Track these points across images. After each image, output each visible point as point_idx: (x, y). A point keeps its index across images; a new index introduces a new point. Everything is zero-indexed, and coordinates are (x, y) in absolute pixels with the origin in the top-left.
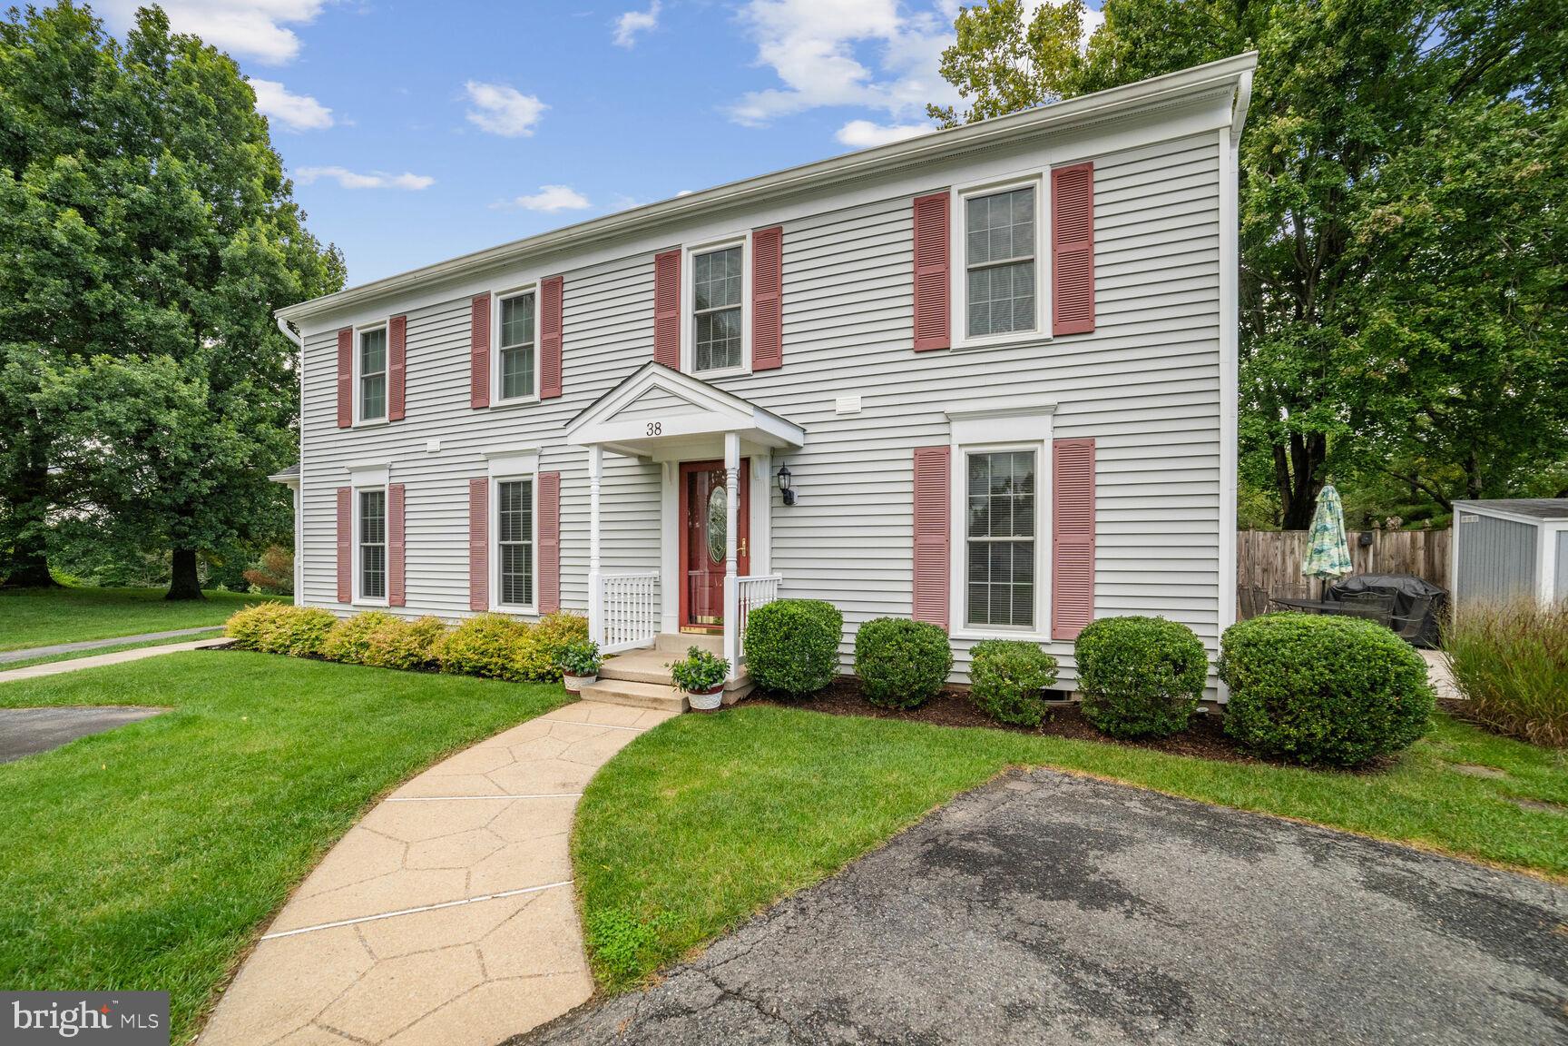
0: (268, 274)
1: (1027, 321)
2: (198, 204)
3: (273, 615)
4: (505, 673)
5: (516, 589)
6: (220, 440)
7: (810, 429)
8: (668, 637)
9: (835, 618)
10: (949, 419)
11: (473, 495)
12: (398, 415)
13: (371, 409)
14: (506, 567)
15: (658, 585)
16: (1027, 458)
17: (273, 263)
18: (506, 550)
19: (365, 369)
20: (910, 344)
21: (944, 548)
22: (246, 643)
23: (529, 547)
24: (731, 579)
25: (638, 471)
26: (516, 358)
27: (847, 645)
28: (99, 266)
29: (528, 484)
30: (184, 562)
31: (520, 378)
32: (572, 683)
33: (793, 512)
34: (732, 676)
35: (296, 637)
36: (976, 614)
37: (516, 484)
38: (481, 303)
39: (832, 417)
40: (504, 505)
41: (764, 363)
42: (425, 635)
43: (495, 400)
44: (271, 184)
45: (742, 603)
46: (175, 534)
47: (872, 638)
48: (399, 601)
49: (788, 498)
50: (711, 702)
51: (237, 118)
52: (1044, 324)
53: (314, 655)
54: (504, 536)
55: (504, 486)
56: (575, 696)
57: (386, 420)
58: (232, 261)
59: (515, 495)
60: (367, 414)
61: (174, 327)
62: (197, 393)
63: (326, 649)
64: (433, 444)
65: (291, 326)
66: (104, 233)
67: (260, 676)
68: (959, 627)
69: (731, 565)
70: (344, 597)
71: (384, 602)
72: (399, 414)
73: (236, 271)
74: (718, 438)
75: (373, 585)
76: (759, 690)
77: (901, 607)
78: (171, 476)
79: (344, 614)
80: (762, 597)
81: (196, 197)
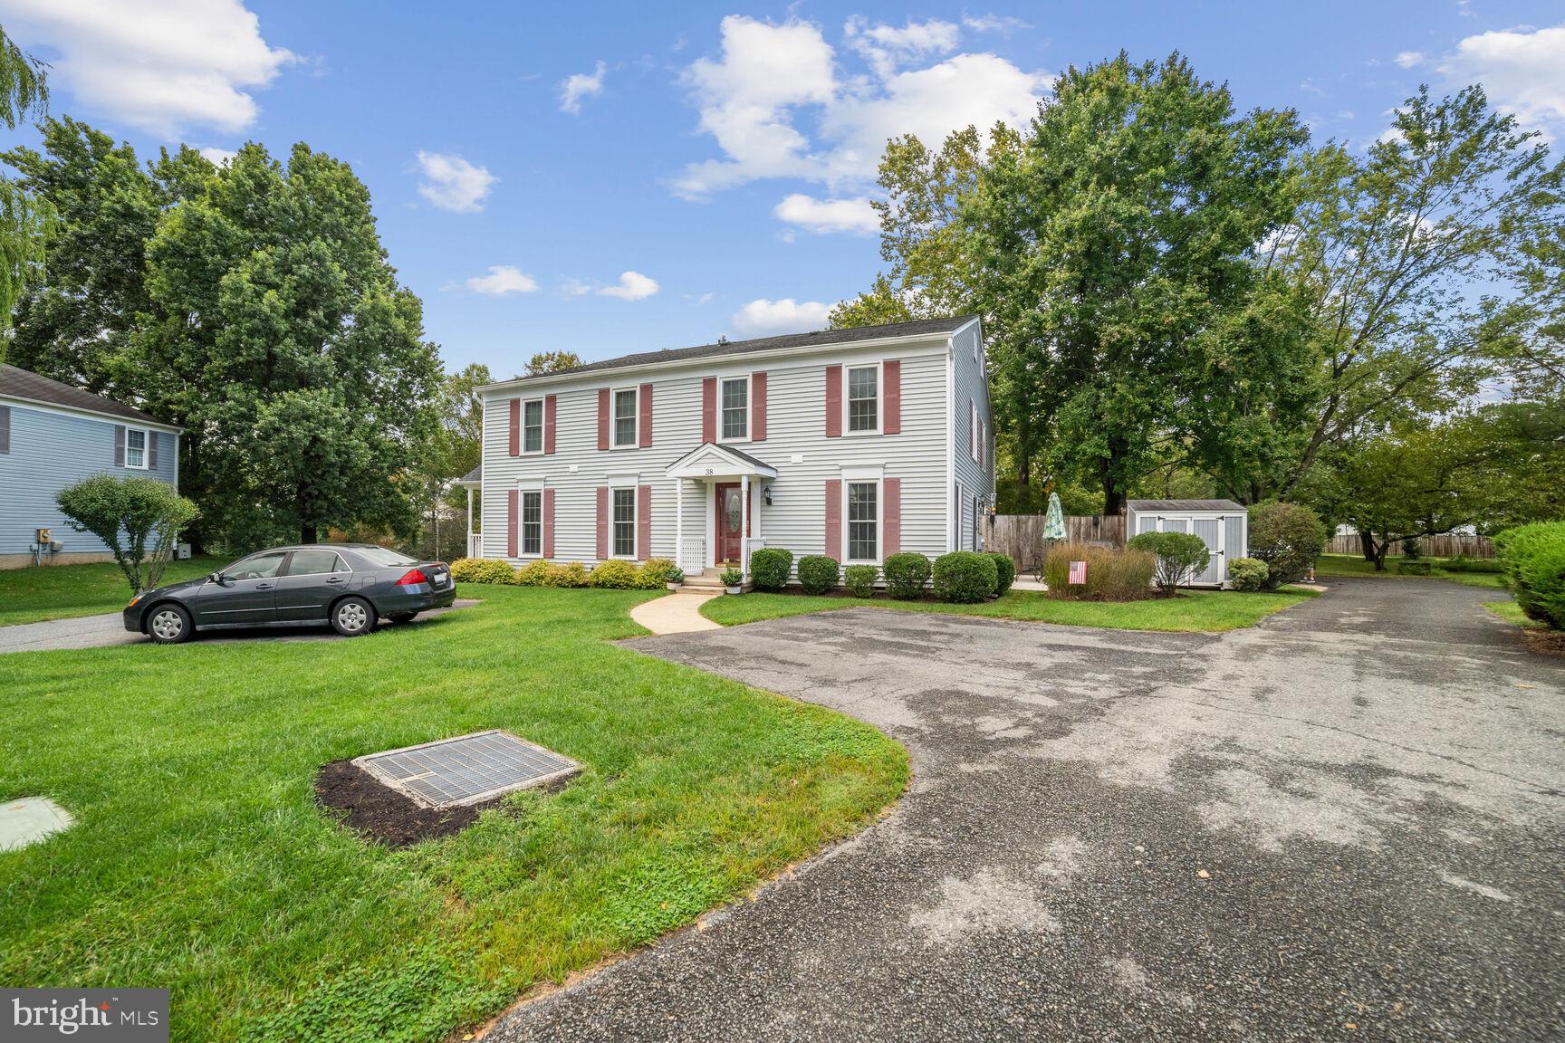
1: (874, 426)
5: (624, 546)
7: (779, 470)
8: (709, 569)
9: (790, 557)
10: (841, 468)
11: (598, 496)
12: (550, 451)
13: (532, 446)
14: (617, 535)
15: (704, 543)
16: (873, 486)
19: (527, 423)
20: (824, 433)
21: (838, 526)
23: (632, 525)
24: (744, 538)
27: (794, 569)
29: (632, 491)
30: (308, 536)
31: (627, 435)
32: (671, 586)
33: (772, 508)
34: (744, 581)
36: (852, 556)
37: (624, 491)
38: (604, 393)
39: (789, 465)
40: (617, 502)
41: (757, 437)
43: (613, 447)
45: (748, 550)
47: (804, 564)
48: (550, 554)
49: (769, 502)
50: (736, 590)
52: (880, 429)
54: (617, 518)
55: (617, 492)
57: (541, 453)
59: (624, 497)
60: (529, 449)
64: (573, 468)
68: (845, 561)
69: (744, 533)
70: (513, 554)
71: (541, 555)
72: (551, 449)
74: (738, 477)
75: (532, 546)
76: (758, 587)
77: (819, 550)
79: (513, 564)
80: (757, 547)
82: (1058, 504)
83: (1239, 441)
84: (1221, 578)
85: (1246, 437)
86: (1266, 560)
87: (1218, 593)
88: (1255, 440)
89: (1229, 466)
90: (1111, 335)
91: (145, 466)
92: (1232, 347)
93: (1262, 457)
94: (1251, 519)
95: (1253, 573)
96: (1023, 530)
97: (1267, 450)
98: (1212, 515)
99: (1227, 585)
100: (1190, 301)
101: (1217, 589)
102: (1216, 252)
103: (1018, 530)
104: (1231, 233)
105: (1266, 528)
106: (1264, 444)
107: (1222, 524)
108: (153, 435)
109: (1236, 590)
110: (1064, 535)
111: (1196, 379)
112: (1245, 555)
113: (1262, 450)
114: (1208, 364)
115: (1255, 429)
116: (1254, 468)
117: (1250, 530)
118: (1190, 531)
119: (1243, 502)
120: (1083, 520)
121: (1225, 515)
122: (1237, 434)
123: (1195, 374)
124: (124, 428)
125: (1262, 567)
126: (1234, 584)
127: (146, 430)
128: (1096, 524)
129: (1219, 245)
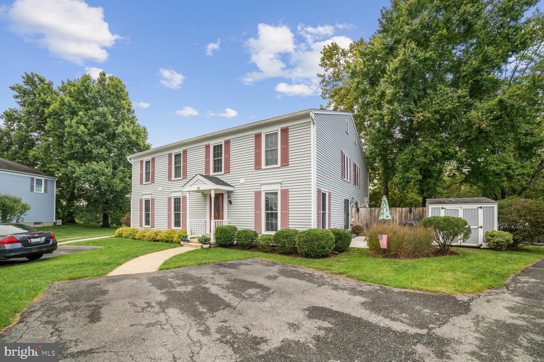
0: (127, 137)
1: (276, 163)
2: (110, 119)
3: (125, 229)
4: (172, 242)
5: (177, 224)
6: (115, 183)
7: (235, 187)
8: (207, 234)
9: (235, 229)
10: (261, 185)
11: (168, 201)
12: (153, 181)
13: (147, 180)
14: (176, 218)
15: (206, 222)
16: (276, 194)
17: (128, 133)
18: (175, 214)
19: (146, 170)
20: (254, 168)
22: (120, 236)
23: (180, 214)
24: (212, 221)
25: (202, 196)
26: (177, 168)
28: (87, 138)
29: (180, 198)
30: (105, 217)
31: (178, 173)
32: (182, 243)
33: (232, 206)
34: (212, 241)
35: (130, 235)
36: (266, 229)
37: (177, 199)
38: (170, 155)
39: (239, 184)
40: (175, 204)
41: (226, 171)
42: (157, 234)
43: (173, 179)
44: (129, 110)
46: (104, 209)
48: (153, 226)
49: (230, 203)
50: (207, 246)
51: (121, 94)
52: (279, 163)
53: (134, 239)
54: (175, 211)
55: (175, 199)
56: (182, 245)
57: (150, 182)
58: (118, 134)
59: (177, 201)
60: (146, 181)
61: (103, 153)
62: (109, 171)
63: (136, 237)
64: (160, 189)
65: (130, 159)
66: (89, 130)
67: (122, 242)
68: (264, 232)
70: (141, 226)
71: (150, 227)
73: (119, 136)
74: (210, 190)
75: (147, 223)
76: (218, 245)
77: (252, 228)
78: (103, 194)
79: (140, 229)
81: (110, 117)
82: (387, 201)
83: (493, 168)
84: (481, 241)
85: (497, 165)
86: (511, 231)
87: (479, 250)
88: (503, 166)
89: (486, 181)
90: (419, 118)
91: (43, 192)
92: (489, 117)
93: (507, 175)
94: (500, 208)
95: (501, 240)
96: (373, 215)
97: (510, 171)
98: (475, 206)
99: (484, 245)
100: (459, 97)
101: (479, 248)
102: (477, 71)
103: (371, 215)
104: (486, 60)
105: (511, 213)
106: (508, 168)
107: (481, 211)
108: (46, 181)
109: (491, 249)
110: (390, 218)
111: (467, 137)
112: (496, 229)
113: (507, 171)
114: (475, 127)
115: (503, 161)
116: (503, 182)
117: (499, 213)
118: (461, 215)
119: (496, 199)
120: (404, 209)
121: (483, 206)
122: (491, 164)
123: (467, 134)
124: (34, 178)
125: (509, 236)
126: (489, 245)
127: (43, 179)
128: (410, 212)
129: (478, 67)
